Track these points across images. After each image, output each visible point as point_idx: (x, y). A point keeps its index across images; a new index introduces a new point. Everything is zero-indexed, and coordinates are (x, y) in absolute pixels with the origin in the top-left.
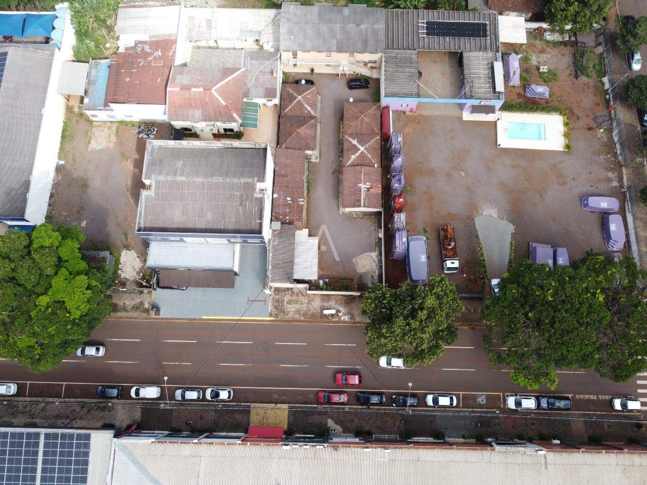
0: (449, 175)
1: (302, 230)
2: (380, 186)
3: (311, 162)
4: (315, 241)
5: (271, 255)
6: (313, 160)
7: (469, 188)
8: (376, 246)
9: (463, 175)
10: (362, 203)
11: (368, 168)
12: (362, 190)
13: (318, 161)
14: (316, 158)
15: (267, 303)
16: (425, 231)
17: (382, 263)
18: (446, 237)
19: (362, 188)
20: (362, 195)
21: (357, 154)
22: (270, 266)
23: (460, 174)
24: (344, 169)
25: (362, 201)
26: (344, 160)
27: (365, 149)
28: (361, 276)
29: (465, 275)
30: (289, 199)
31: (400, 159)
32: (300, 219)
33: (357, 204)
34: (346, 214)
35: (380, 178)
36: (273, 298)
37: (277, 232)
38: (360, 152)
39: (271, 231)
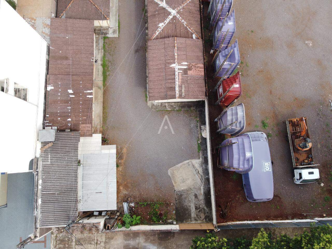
0: (291, 45)
1: (91, 135)
2: (202, 66)
3: (108, 37)
4: (112, 150)
5: (40, 182)
6: (110, 35)
7: (319, 63)
8: (199, 150)
9: (311, 45)
10: (177, 92)
11: (182, 40)
12: (177, 73)
13: (116, 35)
14: (114, 32)
15: (47, 246)
16: (264, 124)
17: (208, 174)
18: (296, 135)
19: (176, 70)
20: (177, 80)
21: (167, 21)
22: (40, 201)
23: (307, 44)
24: (149, 43)
25: (177, 89)
26: (149, 32)
27: (178, 13)
28: (180, 196)
29: (322, 185)
30: (70, 91)
31: (231, 23)
32: (89, 120)
33: (169, 93)
34: (157, 107)
35: (200, 54)
36: (56, 236)
37: (50, 145)
38: (171, 17)
39: (39, 145)
